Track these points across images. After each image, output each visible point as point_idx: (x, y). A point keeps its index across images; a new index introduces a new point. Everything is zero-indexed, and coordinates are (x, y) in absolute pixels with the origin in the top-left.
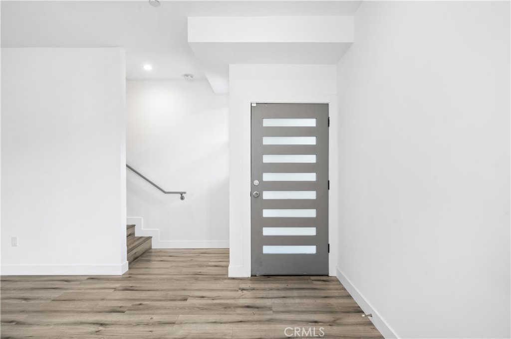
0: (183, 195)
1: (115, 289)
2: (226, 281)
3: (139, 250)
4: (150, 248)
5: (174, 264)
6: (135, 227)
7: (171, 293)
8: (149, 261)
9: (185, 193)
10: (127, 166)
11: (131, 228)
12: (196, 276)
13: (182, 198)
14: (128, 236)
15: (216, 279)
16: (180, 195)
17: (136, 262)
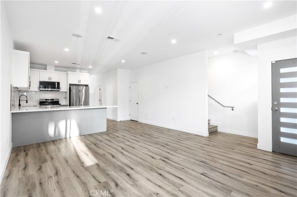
0: (233, 108)
1: (205, 140)
2: (255, 150)
3: (213, 130)
4: (217, 131)
5: (228, 138)
6: (210, 121)
7: (226, 146)
8: (217, 135)
9: (234, 107)
10: (208, 95)
11: (209, 120)
12: (239, 144)
13: (233, 110)
14: (208, 123)
15: (250, 148)
16: (231, 108)
17: (212, 134)
